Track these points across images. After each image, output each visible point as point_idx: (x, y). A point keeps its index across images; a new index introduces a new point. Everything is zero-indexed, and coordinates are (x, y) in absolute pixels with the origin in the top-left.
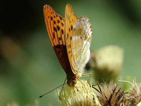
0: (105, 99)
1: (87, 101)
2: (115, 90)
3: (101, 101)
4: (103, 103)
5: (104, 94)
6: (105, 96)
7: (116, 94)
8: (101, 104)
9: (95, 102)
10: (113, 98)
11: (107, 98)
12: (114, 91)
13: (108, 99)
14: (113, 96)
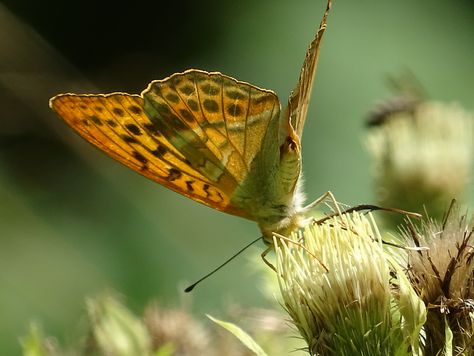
0: (431, 276)
1: (372, 282)
2: (464, 246)
3: (418, 282)
4: (426, 288)
5: (429, 259)
6: (433, 266)
7: (469, 259)
8: (418, 293)
9: (396, 287)
10: (458, 272)
11: (437, 273)
12: (461, 249)
13: (442, 276)
14: (458, 264)
